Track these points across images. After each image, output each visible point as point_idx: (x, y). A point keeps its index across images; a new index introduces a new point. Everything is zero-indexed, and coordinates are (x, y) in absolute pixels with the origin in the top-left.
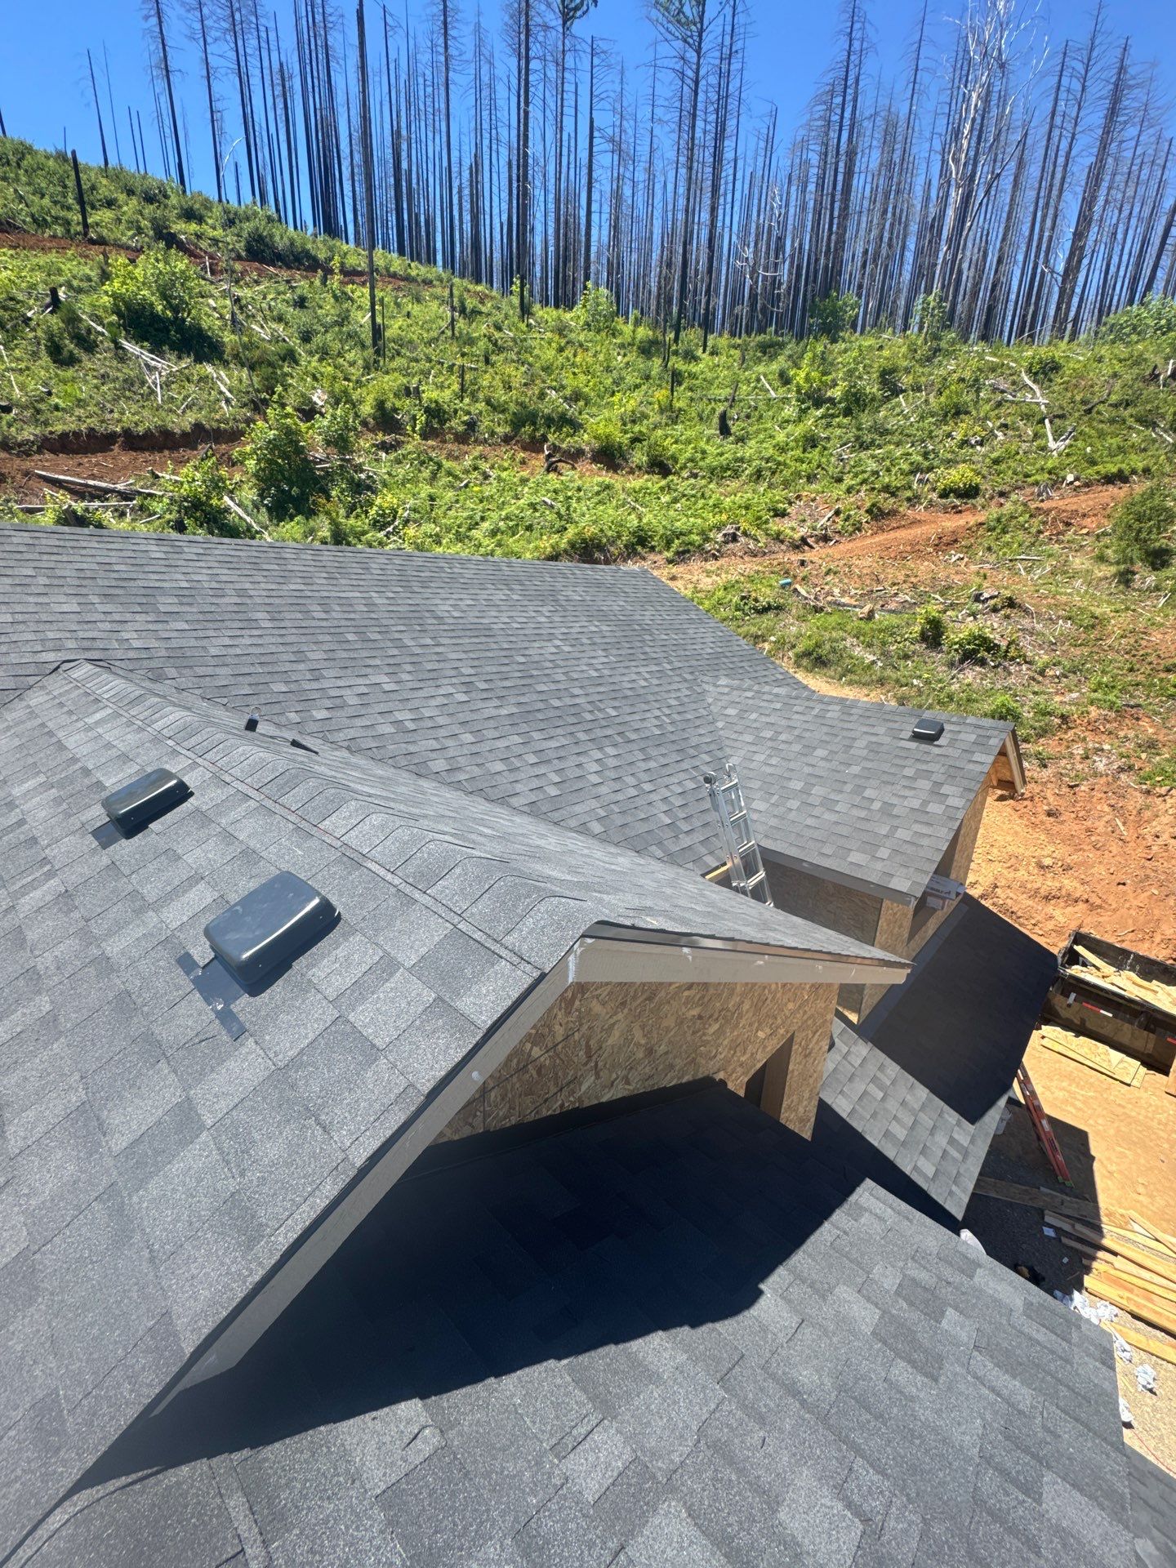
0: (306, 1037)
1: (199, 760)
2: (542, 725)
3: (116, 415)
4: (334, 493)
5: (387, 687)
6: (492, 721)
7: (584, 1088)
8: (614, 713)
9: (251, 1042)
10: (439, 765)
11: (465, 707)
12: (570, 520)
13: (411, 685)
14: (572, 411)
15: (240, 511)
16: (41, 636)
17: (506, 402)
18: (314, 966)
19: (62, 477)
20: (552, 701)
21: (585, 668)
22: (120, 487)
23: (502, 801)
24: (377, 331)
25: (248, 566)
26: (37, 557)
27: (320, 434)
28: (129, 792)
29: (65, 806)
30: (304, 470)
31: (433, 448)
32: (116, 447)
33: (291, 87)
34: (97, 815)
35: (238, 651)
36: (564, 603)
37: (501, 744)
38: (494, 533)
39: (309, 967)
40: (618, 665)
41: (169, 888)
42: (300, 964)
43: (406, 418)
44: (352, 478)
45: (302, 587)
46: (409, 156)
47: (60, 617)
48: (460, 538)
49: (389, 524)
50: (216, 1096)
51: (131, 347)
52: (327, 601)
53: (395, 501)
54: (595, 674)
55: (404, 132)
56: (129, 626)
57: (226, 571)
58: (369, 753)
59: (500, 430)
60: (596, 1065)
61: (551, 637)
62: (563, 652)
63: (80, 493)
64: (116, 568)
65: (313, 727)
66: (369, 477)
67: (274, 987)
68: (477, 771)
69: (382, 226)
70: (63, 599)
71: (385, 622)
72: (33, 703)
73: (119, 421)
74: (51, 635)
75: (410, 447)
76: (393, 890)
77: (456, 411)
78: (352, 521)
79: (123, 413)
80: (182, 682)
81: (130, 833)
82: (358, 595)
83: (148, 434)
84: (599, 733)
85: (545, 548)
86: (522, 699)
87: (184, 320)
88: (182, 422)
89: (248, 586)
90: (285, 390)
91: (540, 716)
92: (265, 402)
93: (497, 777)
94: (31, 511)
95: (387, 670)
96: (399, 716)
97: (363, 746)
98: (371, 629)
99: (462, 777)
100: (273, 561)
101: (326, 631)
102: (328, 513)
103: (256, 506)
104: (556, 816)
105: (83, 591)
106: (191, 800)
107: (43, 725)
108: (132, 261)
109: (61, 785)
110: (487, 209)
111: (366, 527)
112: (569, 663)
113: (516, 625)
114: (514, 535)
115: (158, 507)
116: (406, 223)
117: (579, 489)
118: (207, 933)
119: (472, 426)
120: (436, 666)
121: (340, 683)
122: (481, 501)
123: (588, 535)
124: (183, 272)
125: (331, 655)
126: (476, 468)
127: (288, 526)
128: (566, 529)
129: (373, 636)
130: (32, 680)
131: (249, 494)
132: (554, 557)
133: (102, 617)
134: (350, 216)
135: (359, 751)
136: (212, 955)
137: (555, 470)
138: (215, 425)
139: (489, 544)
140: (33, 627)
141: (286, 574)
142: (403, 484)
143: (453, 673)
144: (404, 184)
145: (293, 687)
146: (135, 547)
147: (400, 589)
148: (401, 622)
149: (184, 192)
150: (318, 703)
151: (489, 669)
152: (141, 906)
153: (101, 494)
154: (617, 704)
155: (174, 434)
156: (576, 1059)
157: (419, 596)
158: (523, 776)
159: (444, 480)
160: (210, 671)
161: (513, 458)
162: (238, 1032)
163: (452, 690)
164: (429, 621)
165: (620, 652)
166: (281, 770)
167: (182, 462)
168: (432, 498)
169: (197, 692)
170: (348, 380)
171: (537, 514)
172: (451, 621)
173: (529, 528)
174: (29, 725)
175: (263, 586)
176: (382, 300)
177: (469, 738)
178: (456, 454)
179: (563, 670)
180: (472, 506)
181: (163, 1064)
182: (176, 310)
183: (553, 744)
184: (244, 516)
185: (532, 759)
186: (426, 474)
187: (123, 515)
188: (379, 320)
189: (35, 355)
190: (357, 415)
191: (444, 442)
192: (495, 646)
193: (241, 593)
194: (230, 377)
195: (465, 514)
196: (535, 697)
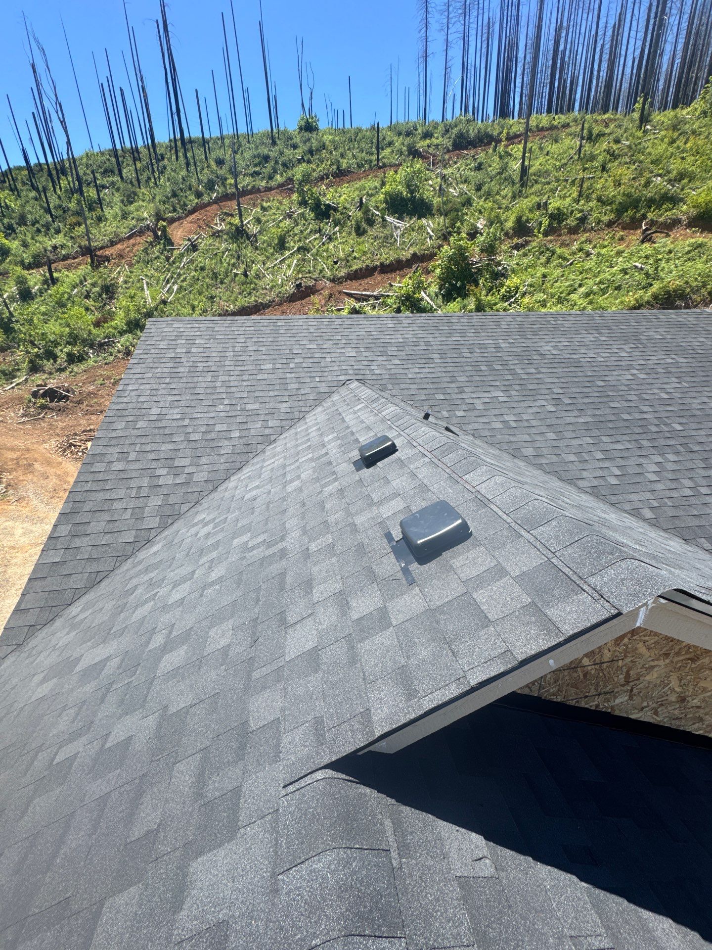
0: (447, 597)
1: (402, 433)
2: (612, 432)
3: (378, 257)
4: (481, 281)
5: (501, 399)
6: (571, 426)
7: (617, 701)
8: (679, 427)
9: (417, 589)
10: (529, 451)
11: (552, 415)
12: (657, 277)
13: (516, 399)
14: (673, 190)
15: (428, 299)
16: (340, 368)
17: (614, 196)
18: (454, 558)
19: (353, 292)
20: (622, 415)
21: (657, 391)
22: (375, 293)
23: (571, 482)
24: (524, 170)
25: (433, 328)
26: (343, 330)
27: (478, 246)
28: (370, 446)
29: (343, 449)
30: (466, 270)
31: (551, 241)
32: (376, 274)
33: (493, 31)
34: (355, 455)
35: (422, 376)
36: (645, 341)
37: (576, 442)
38: (587, 295)
39: (452, 558)
40: (691, 389)
41: (383, 497)
42: (446, 554)
43: (535, 224)
44: (494, 271)
45: (459, 339)
46: (566, 40)
47: (348, 359)
48: (560, 301)
49: (512, 297)
50: (398, 611)
51: (389, 219)
52: (473, 346)
53: (519, 281)
54: (666, 396)
55: (565, 24)
56: (375, 363)
57: (421, 332)
58: (485, 439)
59: (605, 219)
60: (632, 690)
61: (629, 367)
62: (639, 378)
63: (359, 299)
64: (373, 333)
65: (455, 421)
66: (504, 268)
67: (431, 563)
68: (555, 459)
69: (538, 99)
70: (350, 350)
71: (505, 358)
72: (334, 399)
73: (379, 259)
74: (344, 367)
75: (534, 244)
76: (507, 526)
77: (572, 212)
78: (489, 298)
79: (381, 255)
80: (394, 392)
81: (368, 466)
82: (491, 342)
83: (391, 264)
84: (662, 442)
85: (630, 301)
86: (598, 412)
87: (415, 196)
88: (406, 255)
89: (431, 339)
90: (462, 224)
91: (610, 425)
92: (450, 234)
93: (569, 464)
94: (339, 310)
95: (503, 388)
96: (507, 418)
97: (482, 435)
98: (497, 363)
99: (544, 461)
100: (445, 324)
101: (469, 364)
102: (475, 295)
103: (437, 296)
104: (614, 499)
105: (358, 346)
106: (397, 453)
107: (337, 410)
108: (396, 172)
109: (342, 438)
110: (623, 53)
111: (497, 301)
112: (643, 387)
113: (600, 359)
114: (604, 294)
115: (389, 301)
116: (556, 89)
117: (670, 252)
118: (401, 524)
119: (583, 220)
120: (536, 387)
121: (474, 395)
122: (581, 273)
123: (671, 287)
124: (419, 169)
125: (470, 379)
126: (581, 250)
127: (452, 305)
128: (651, 285)
129: (497, 367)
130: (335, 389)
131: (434, 289)
132: (638, 307)
133: (364, 358)
134: (517, 100)
135: (479, 437)
136: (401, 536)
137: (649, 240)
138: (422, 252)
139: (582, 303)
140: (338, 364)
141: (452, 331)
142: (526, 269)
143: (547, 392)
144: (559, 61)
145: (448, 397)
146: (382, 322)
147: (518, 337)
148: (516, 358)
149: (425, 123)
150: (459, 407)
151: (574, 390)
152: (371, 504)
153: (366, 298)
154: (684, 420)
155: (403, 261)
156: (616, 679)
157: (531, 341)
158: (589, 466)
159: (555, 262)
160: (407, 386)
161: (613, 238)
162: (412, 582)
163: (544, 403)
164: (535, 357)
165: (694, 379)
166: (443, 443)
167: (403, 276)
168: (544, 276)
169: (400, 397)
170: (500, 208)
171: (627, 277)
172: (551, 357)
173: (618, 288)
174: (332, 409)
175: (439, 339)
176: (530, 150)
177: (552, 436)
178: (568, 242)
179: (636, 393)
180: (574, 277)
181: (374, 585)
182: (412, 192)
183: (618, 446)
184: (430, 301)
185: (599, 455)
186: (543, 259)
187: (375, 307)
188: (526, 163)
189: (350, 233)
190: (502, 230)
191: (560, 235)
192: (580, 374)
193: (428, 343)
194: (433, 223)
195: (567, 284)
196: (608, 411)
